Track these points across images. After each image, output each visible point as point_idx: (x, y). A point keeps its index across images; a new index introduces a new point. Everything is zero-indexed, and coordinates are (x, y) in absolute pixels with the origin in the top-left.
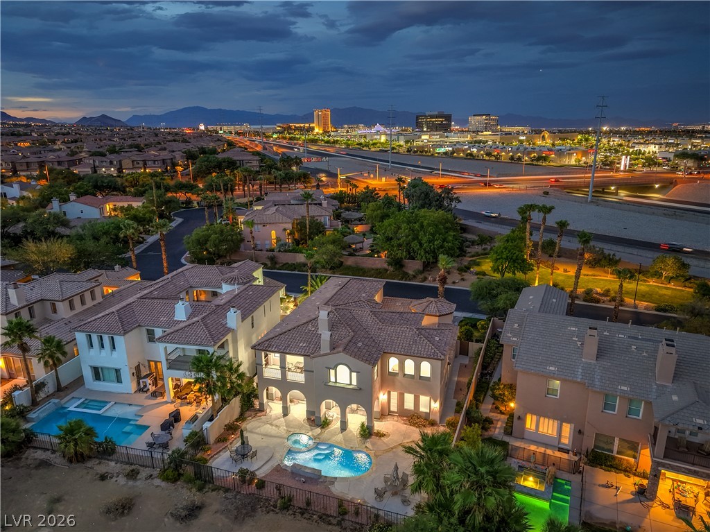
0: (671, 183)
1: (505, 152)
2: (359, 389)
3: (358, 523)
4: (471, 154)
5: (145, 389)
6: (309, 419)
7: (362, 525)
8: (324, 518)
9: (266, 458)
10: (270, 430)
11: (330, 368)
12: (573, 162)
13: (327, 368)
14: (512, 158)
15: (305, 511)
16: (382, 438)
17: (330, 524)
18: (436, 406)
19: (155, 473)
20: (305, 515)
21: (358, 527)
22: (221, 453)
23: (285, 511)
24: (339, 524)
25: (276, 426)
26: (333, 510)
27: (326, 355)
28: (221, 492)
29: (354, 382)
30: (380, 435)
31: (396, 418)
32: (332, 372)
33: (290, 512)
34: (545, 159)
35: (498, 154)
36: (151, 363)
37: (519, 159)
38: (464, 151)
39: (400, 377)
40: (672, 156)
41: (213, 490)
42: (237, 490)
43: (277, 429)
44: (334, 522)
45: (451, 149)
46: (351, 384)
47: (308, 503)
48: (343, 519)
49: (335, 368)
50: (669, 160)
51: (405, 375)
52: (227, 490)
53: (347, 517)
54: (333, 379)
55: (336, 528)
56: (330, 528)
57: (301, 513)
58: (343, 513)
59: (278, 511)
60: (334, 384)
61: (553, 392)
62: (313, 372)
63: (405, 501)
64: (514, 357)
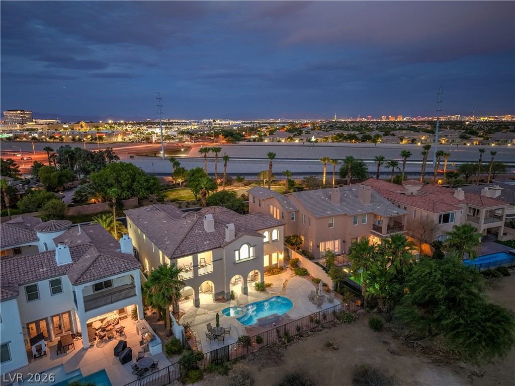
1: (65, 135)
2: (254, 258)
3: (330, 322)
4: (34, 138)
5: (43, 354)
6: (217, 300)
7: (332, 321)
8: (314, 330)
10: (204, 318)
11: (235, 251)
12: (120, 140)
13: (233, 251)
14: (74, 139)
15: (301, 334)
16: (271, 287)
17: (321, 330)
18: (281, 256)
20: (304, 336)
21: (332, 323)
23: (292, 342)
24: (324, 328)
26: (312, 325)
27: (234, 240)
29: (252, 254)
30: (269, 285)
32: (237, 253)
33: (295, 340)
35: (61, 137)
36: (30, 326)
37: (80, 140)
38: (25, 136)
40: (176, 134)
44: (320, 328)
45: (12, 135)
46: (250, 257)
47: (298, 329)
48: (323, 325)
49: (239, 250)
50: (175, 136)
53: (323, 322)
54: (237, 259)
55: (326, 330)
56: (323, 332)
57: (300, 336)
58: (318, 322)
59: (289, 344)
60: (239, 262)
61: (331, 225)
62: (222, 259)
63: (331, 301)
64: (293, 219)
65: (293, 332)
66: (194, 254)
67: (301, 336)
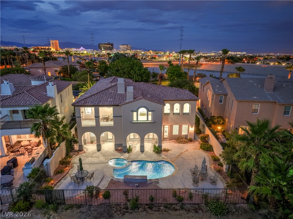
0: (201, 65)
1: (139, 56)
2: (153, 123)
3: (195, 204)
6: (116, 150)
7: (198, 204)
8: (168, 207)
9: (101, 177)
10: (93, 161)
11: (133, 111)
12: (165, 59)
13: (132, 111)
15: (152, 205)
16: (169, 152)
17: (176, 210)
18: (192, 129)
19: (5, 208)
20: (154, 209)
21: (197, 206)
22: (62, 181)
23: (136, 210)
24: (182, 208)
25: (96, 157)
26: (172, 200)
27: (131, 102)
28: (75, 209)
29: (150, 118)
31: (168, 141)
32: (135, 114)
33: (141, 209)
34: (155, 58)
37: (145, 58)
39: (171, 115)
41: (66, 209)
42: (88, 203)
43: (97, 159)
44: (178, 207)
46: (148, 120)
47: (152, 199)
48: (183, 204)
49: (137, 111)
51: (174, 114)
52: (79, 206)
53: (185, 202)
54: (135, 119)
55: (182, 212)
56: (178, 212)
57: (149, 208)
58: (181, 200)
59: (131, 211)
60: (136, 122)
61: (255, 111)
62: (121, 117)
63: (214, 182)
64: (221, 101)
65: (144, 199)
66: (97, 106)
67: (151, 208)
